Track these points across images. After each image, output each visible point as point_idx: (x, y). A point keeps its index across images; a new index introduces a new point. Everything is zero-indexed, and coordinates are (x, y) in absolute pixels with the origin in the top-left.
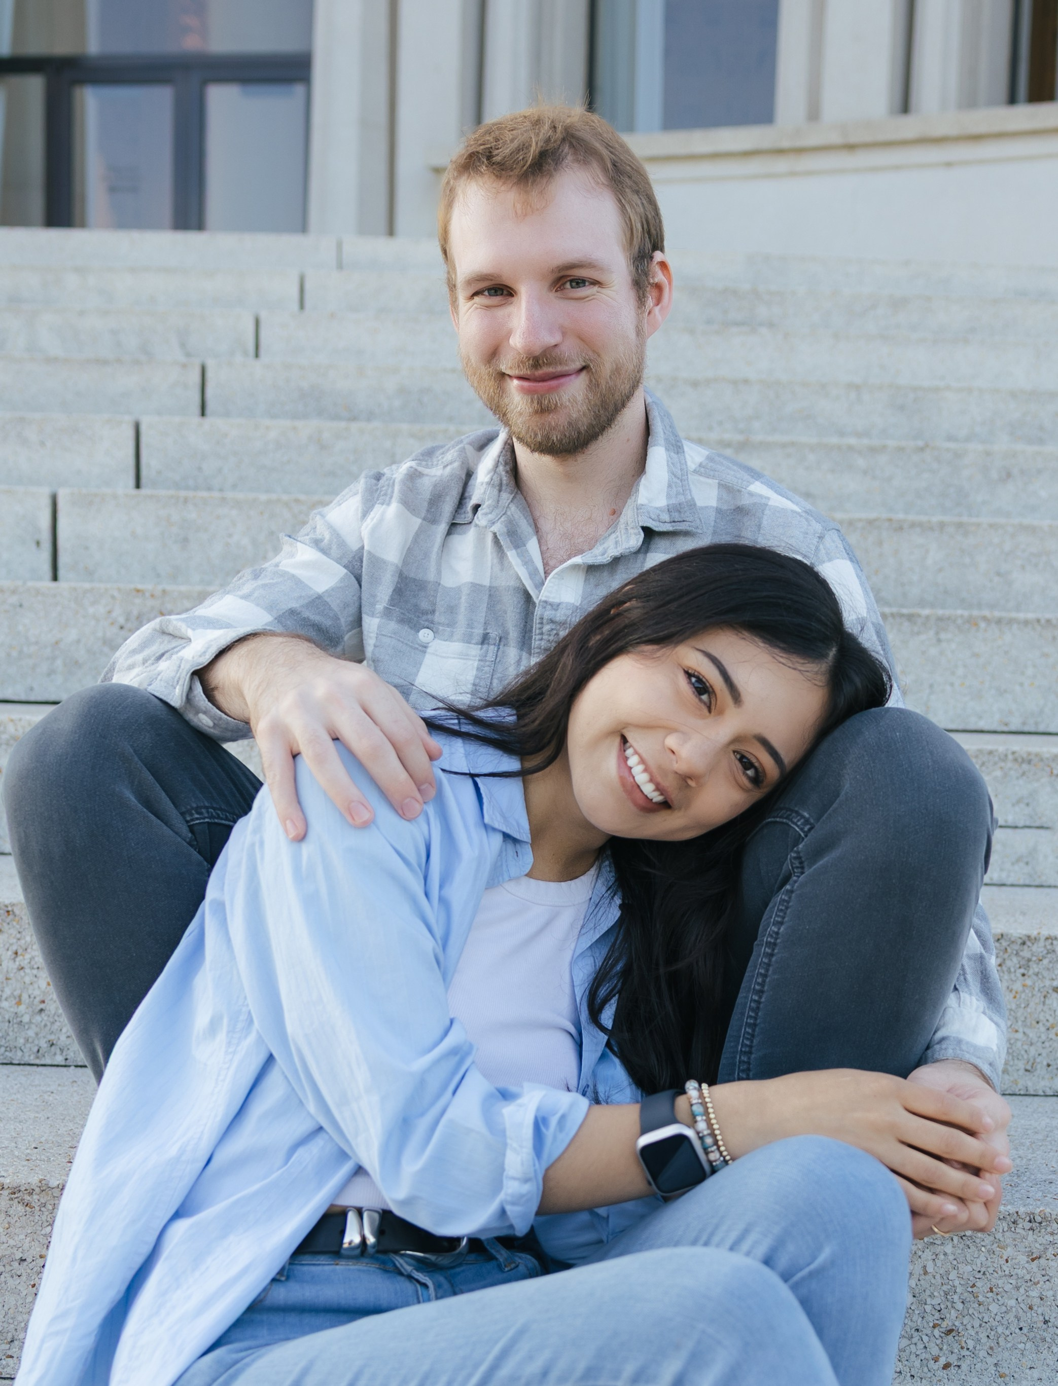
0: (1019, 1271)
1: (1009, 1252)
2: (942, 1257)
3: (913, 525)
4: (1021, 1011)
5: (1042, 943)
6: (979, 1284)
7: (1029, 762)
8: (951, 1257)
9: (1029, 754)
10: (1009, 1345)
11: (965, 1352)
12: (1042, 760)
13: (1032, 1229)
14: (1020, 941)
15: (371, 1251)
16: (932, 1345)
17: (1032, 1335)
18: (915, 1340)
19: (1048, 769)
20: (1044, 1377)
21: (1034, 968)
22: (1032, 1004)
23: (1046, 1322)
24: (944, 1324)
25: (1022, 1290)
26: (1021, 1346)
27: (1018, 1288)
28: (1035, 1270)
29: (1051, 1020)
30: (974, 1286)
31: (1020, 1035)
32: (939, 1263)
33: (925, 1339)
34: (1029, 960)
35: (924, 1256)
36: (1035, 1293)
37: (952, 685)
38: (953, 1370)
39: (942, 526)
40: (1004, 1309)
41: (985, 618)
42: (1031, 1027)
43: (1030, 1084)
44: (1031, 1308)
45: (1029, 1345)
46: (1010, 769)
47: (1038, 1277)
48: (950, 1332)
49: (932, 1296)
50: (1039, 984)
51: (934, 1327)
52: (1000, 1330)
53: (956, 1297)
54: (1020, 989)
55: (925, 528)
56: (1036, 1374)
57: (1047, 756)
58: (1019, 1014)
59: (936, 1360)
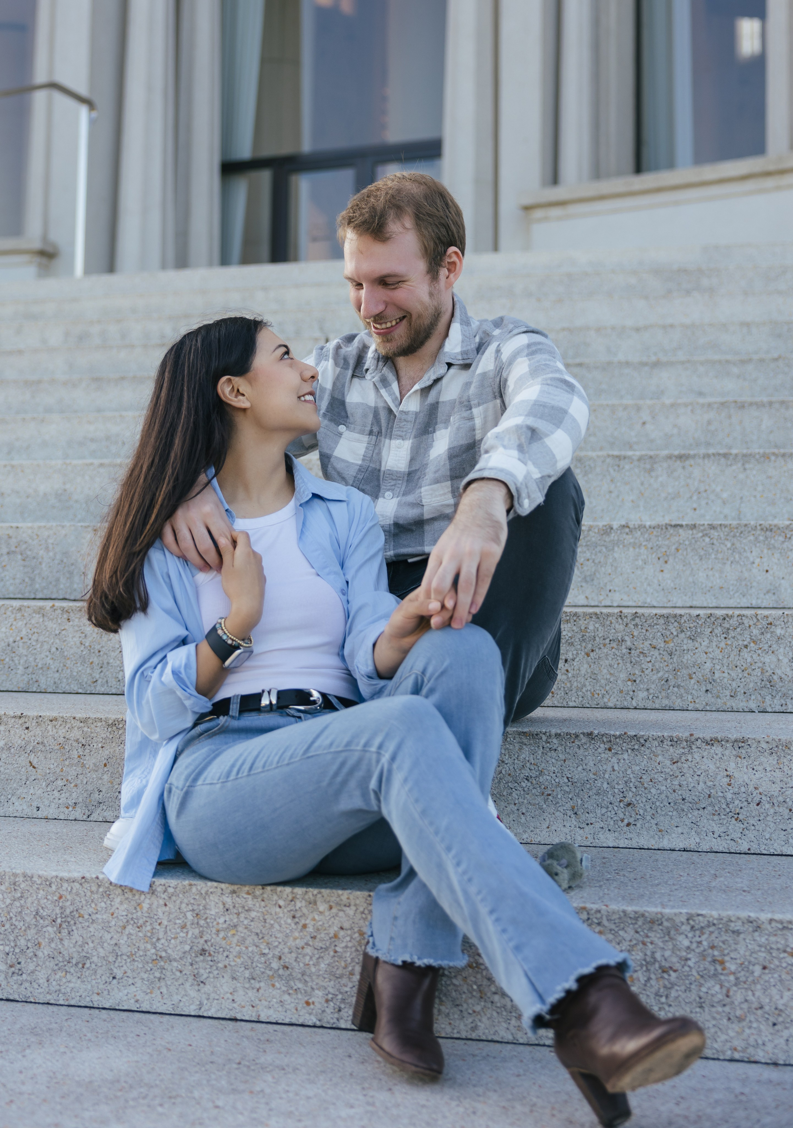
0: (666, 770)
1: (660, 758)
2: (622, 761)
3: (751, 404)
4: (725, 660)
5: (735, 619)
6: (644, 777)
7: (771, 530)
8: (627, 762)
9: (770, 525)
10: (663, 813)
11: (638, 817)
12: (779, 529)
13: (672, 745)
14: (722, 618)
15: (274, 708)
16: (619, 812)
17: (676, 807)
18: (610, 809)
19: (783, 534)
20: (685, 831)
21: (732, 634)
22: (732, 656)
23: (683, 799)
24: (626, 800)
25: (669, 781)
26: (670, 814)
27: (666, 779)
28: (675, 769)
29: (744, 665)
30: (641, 778)
31: (726, 675)
32: (621, 765)
33: (616, 808)
34: (728, 629)
35: (612, 760)
36: (676, 783)
37: (755, 497)
38: (632, 827)
39: (771, 403)
40: (659, 792)
41: (774, 454)
42: (732, 669)
43: (734, 705)
44: (674, 791)
45: (675, 813)
46: (759, 535)
47: (677, 773)
48: (629, 804)
49: (618, 784)
50: (735, 643)
51: (620, 801)
52: (658, 804)
53: (631, 785)
54: (724, 646)
55: (759, 405)
56: (680, 830)
57: (782, 526)
58: (724, 662)
59: (622, 821)
